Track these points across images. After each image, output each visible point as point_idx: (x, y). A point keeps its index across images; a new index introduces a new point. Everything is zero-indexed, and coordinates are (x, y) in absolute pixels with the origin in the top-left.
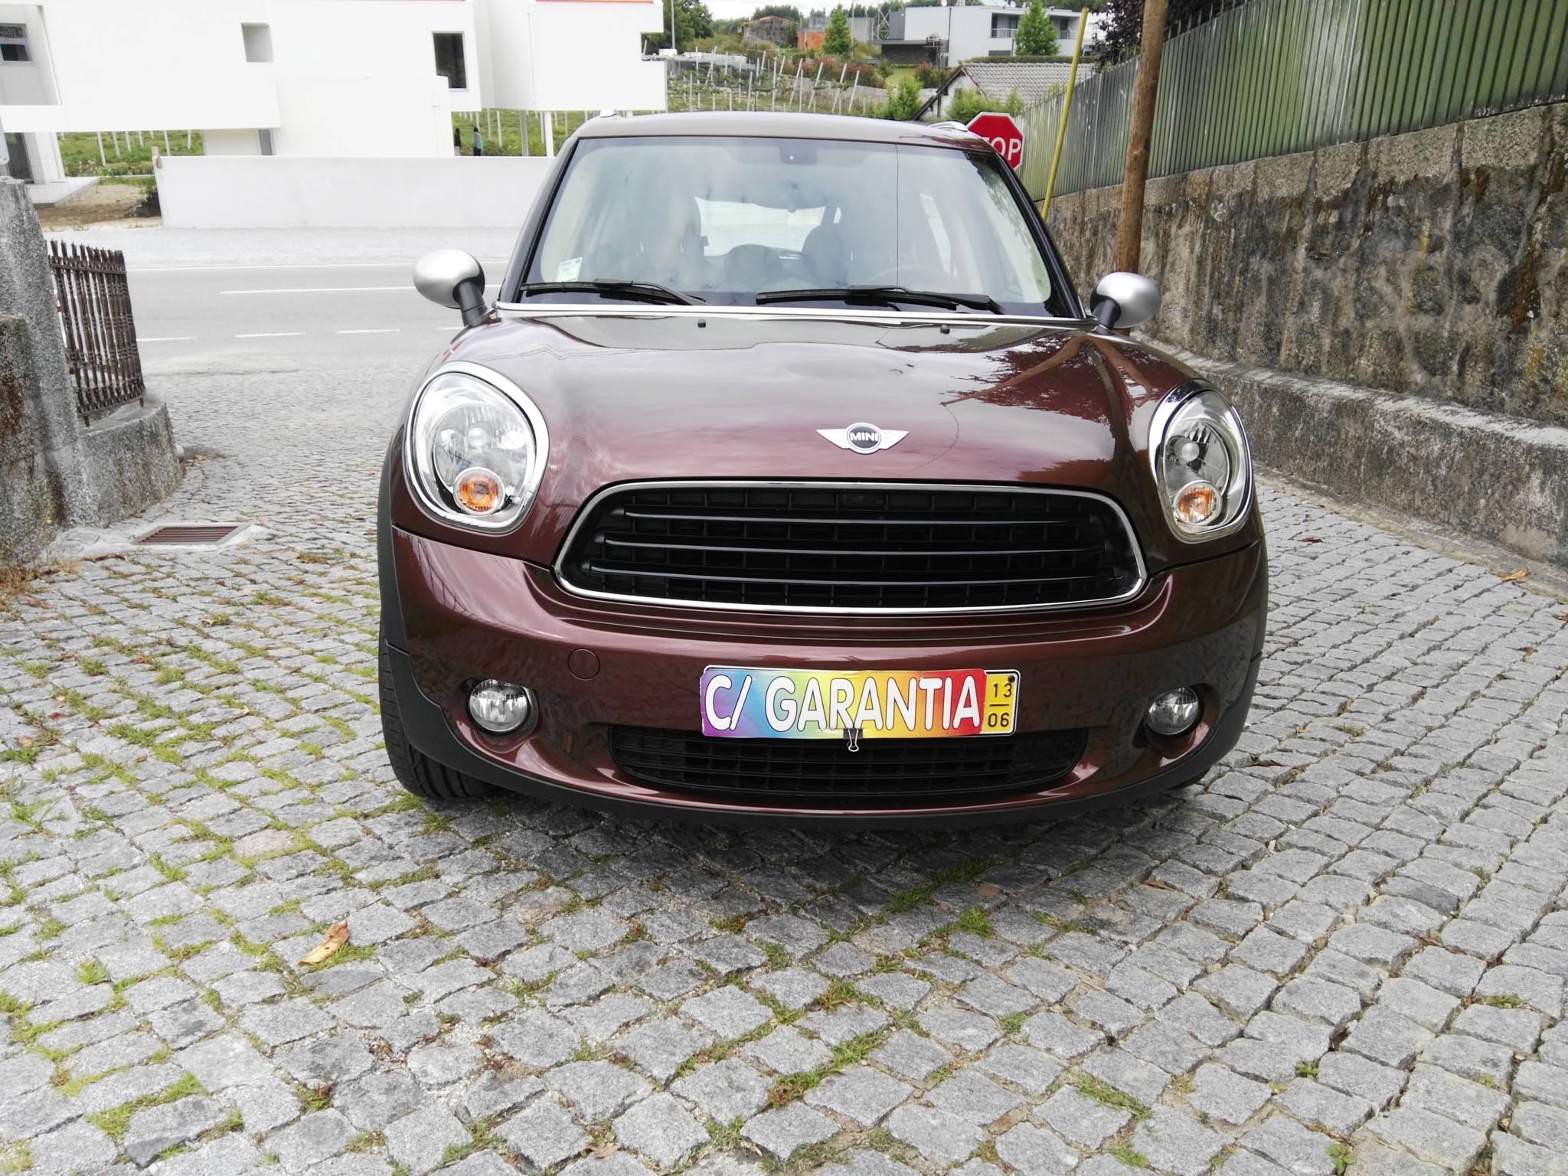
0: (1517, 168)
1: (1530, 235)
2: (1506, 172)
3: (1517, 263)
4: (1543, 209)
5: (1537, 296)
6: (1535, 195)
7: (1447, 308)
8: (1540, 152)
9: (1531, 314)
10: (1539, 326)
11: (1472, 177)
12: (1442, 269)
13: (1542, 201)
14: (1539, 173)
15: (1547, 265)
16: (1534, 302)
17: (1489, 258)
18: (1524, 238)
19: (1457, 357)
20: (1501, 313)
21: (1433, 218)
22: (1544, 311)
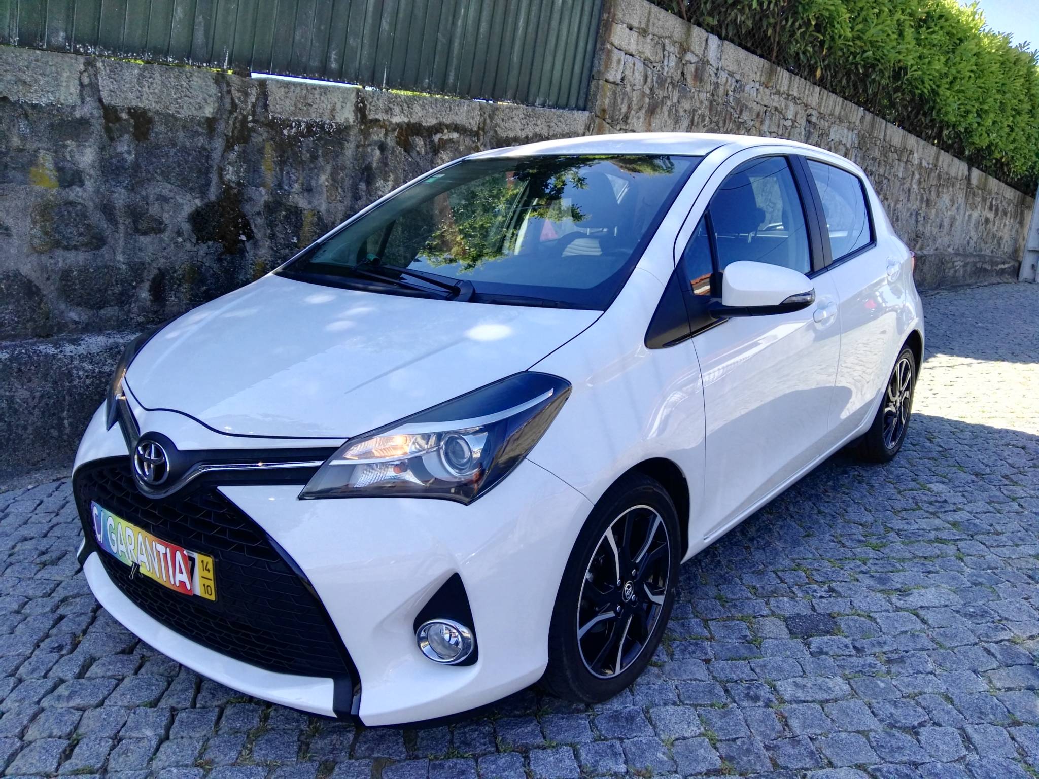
0: (192, 119)
1: (221, 176)
2: (176, 119)
3: (213, 198)
4: (233, 156)
5: (246, 224)
6: (219, 144)
7: (110, 241)
8: (220, 110)
9: (243, 238)
10: (256, 245)
11: (124, 116)
12: (91, 205)
13: (229, 147)
14: (221, 126)
15: (250, 199)
16: (246, 228)
17: (166, 192)
18: (214, 178)
19: (147, 285)
20: (201, 239)
21: (58, 151)
22: (258, 235)
